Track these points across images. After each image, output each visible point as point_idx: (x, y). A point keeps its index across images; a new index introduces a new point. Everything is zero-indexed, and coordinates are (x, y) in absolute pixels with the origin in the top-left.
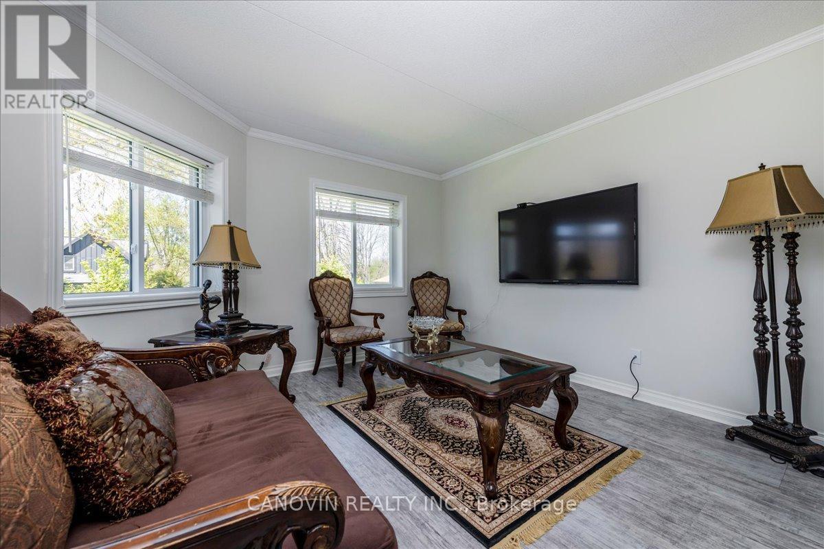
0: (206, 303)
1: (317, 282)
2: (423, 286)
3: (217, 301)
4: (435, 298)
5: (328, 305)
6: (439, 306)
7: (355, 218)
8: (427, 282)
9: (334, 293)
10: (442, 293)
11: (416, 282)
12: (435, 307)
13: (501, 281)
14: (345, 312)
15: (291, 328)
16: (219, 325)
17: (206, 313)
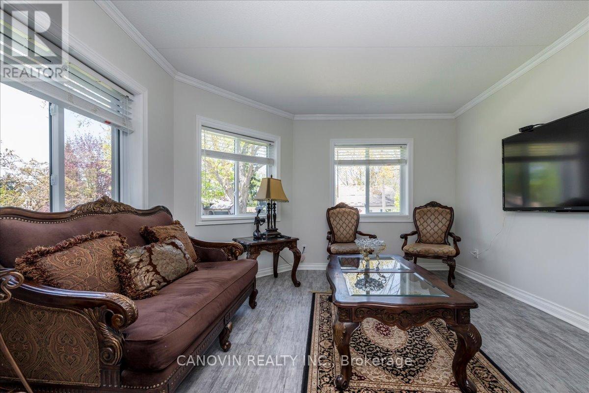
0: (258, 221)
1: (332, 211)
2: (425, 214)
3: (263, 221)
4: (436, 225)
5: (338, 226)
6: (440, 232)
7: (368, 162)
8: (429, 211)
9: (343, 219)
10: (444, 221)
11: (418, 210)
12: (436, 232)
13: (505, 209)
14: (351, 232)
15: (298, 239)
16: (264, 234)
17: (258, 227)
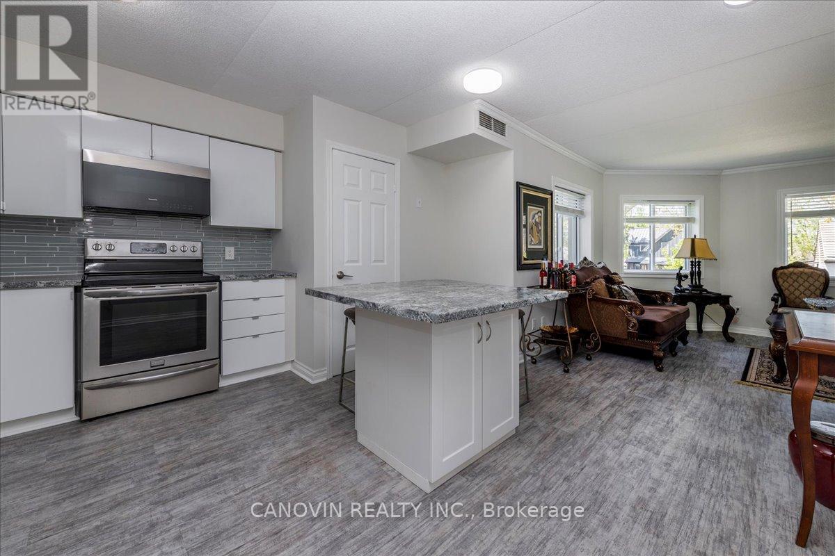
0: (680, 277)
3: (686, 276)
5: (792, 289)
9: (800, 280)
15: (730, 296)
16: (686, 289)
17: (680, 283)
